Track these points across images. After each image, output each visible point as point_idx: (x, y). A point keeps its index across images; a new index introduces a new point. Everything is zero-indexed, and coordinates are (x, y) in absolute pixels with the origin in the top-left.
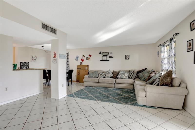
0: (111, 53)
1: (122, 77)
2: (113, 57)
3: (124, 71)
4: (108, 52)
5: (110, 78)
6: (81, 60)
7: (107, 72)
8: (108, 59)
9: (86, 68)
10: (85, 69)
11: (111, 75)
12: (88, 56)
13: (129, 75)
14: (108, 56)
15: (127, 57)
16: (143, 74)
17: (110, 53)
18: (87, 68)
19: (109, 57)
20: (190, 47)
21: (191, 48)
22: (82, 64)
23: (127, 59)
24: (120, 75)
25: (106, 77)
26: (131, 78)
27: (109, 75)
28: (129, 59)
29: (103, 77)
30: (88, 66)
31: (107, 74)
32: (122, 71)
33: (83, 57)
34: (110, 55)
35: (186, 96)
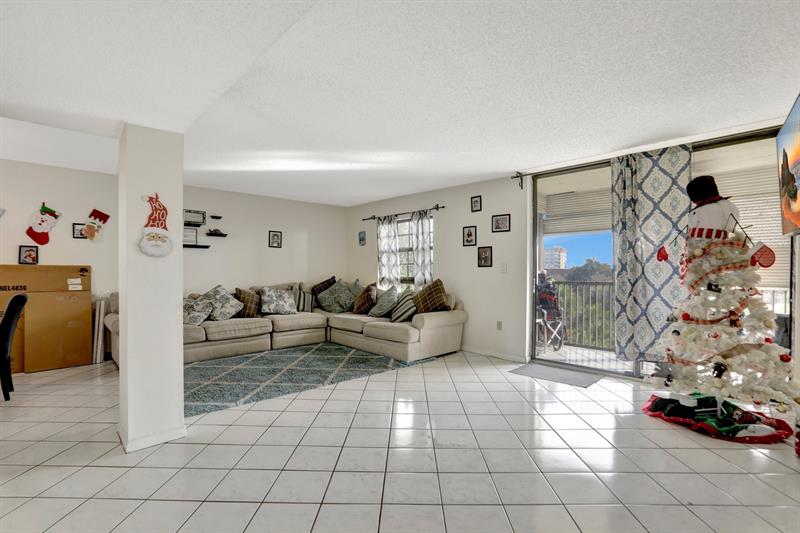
0: (219, 218)
1: (280, 309)
2: (225, 235)
3: (276, 288)
4: (204, 214)
5: (234, 317)
6: (30, 232)
7: (218, 297)
8: (203, 240)
9: (75, 284)
10: (67, 285)
11: (235, 306)
12: (84, 218)
13: (295, 300)
14: (203, 229)
15: (275, 239)
16: (332, 293)
17: (213, 217)
18: (79, 281)
19: (208, 235)
20: (470, 239)
21: (471, 241)
22: (36, 260)
23: (275, 245)
24: (269, 302)
25: (216, 314)
26: (303, 310)
27: (227, 305)
28: (280, 246)
29: (206, 317)
30: (84, 271)
31: (219, 305)
32: (271, 288)
33: (47, 217)
34: (211, 225)
35: (464, 324)
